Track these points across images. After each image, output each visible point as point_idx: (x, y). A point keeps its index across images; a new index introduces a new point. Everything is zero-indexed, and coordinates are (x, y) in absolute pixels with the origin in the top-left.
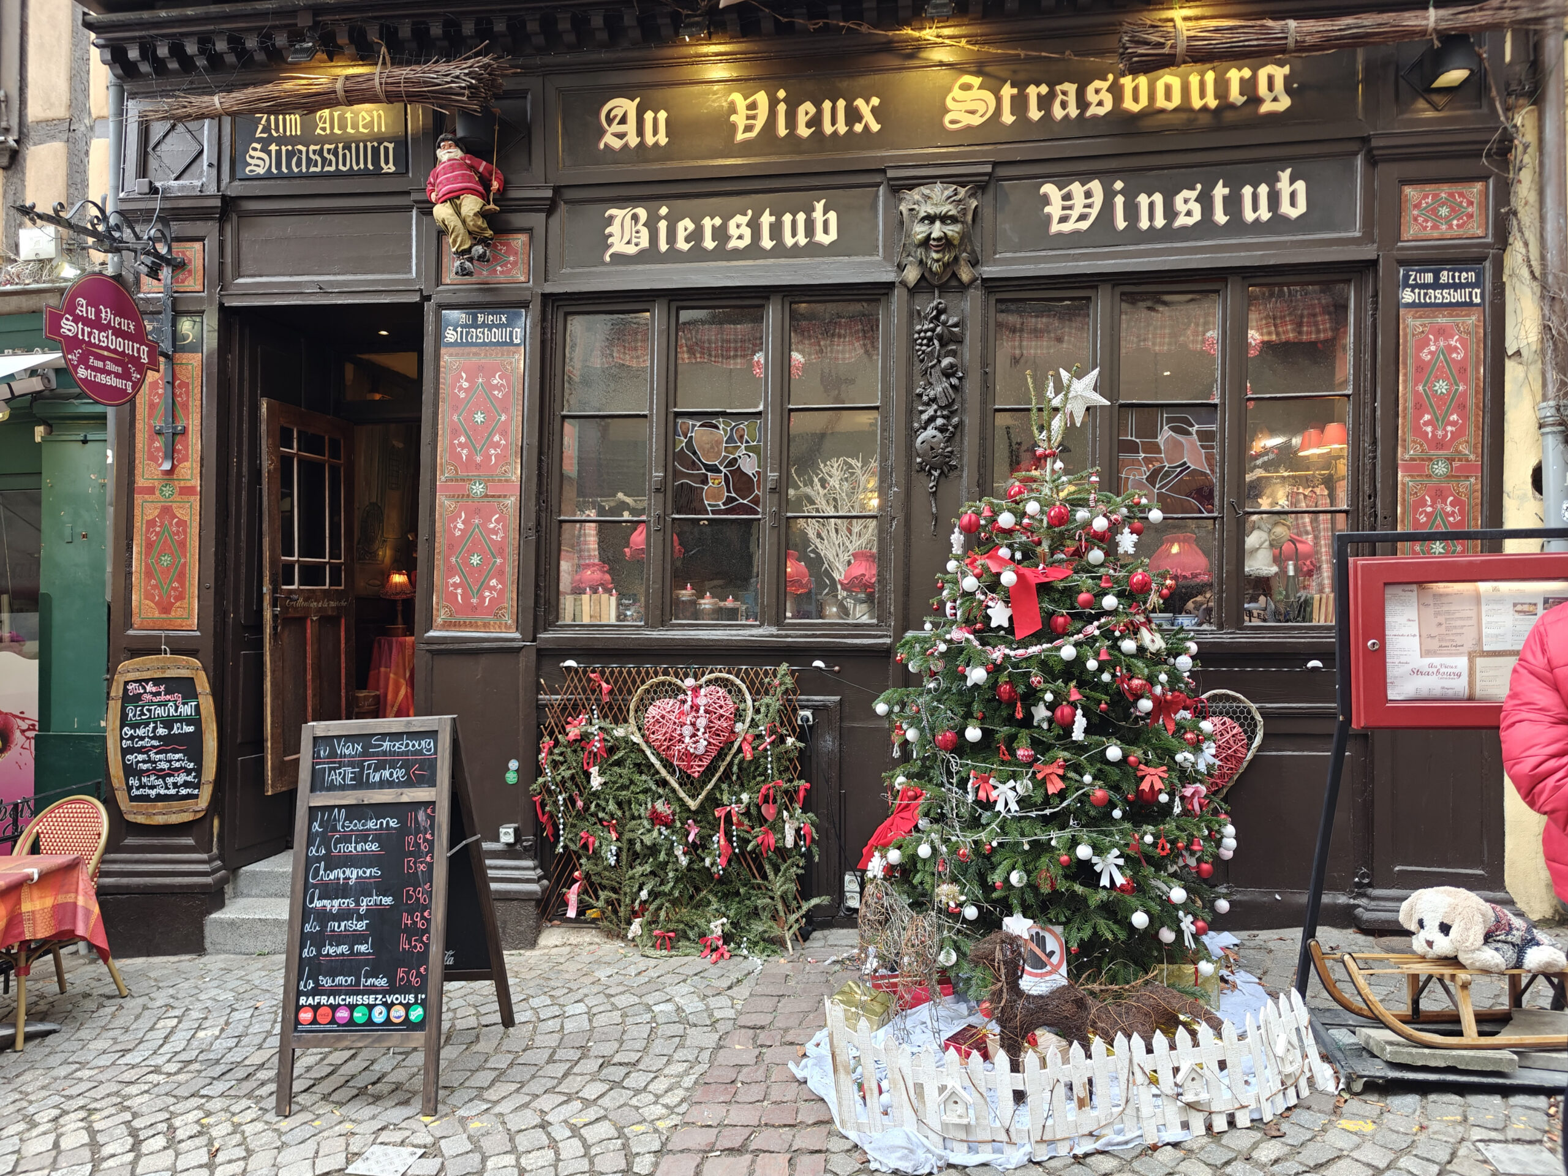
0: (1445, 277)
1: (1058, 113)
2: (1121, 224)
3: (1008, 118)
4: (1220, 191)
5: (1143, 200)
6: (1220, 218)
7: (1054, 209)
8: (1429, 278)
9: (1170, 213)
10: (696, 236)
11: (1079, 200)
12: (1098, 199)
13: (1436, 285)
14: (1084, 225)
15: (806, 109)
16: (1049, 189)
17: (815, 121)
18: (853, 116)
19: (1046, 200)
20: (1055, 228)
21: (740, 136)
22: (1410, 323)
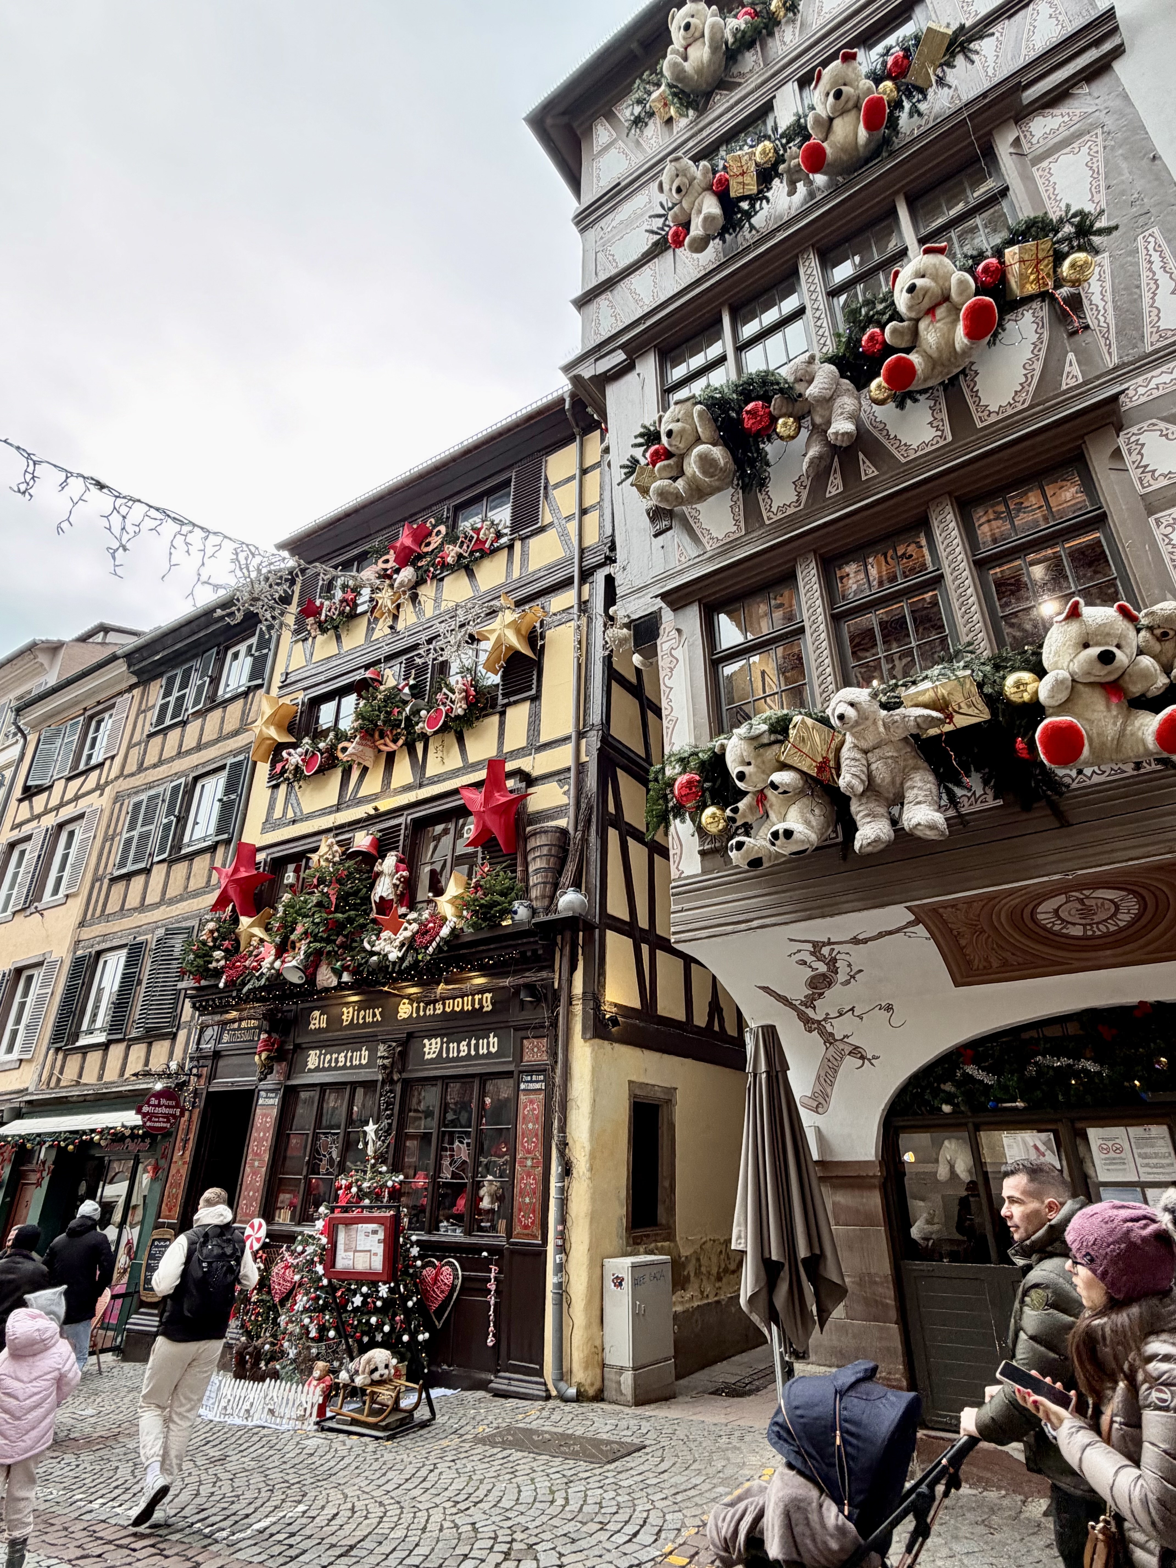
0: (534, 1078)
1: (428, 1013)
2: (444, 1055)
3: (414, 1015)
4: (473, 1042)
5: (451, 1045)
6: (473, 1053)
7: (426, 1050)
8: (529, 1078)
9: (459, 1051)
10: (330, 1061)
11: (434, 1046)
12: (439, 1045)
13: (531, 1081)
14: (434, 1056)
15: (362, 1012)
16: (426, 1041)
17: (364, 1018)
18: (374, 1015)
19: (424, 1046)
20: (427, 1057)
21: (345, 1024)
22: (523, 1098)
